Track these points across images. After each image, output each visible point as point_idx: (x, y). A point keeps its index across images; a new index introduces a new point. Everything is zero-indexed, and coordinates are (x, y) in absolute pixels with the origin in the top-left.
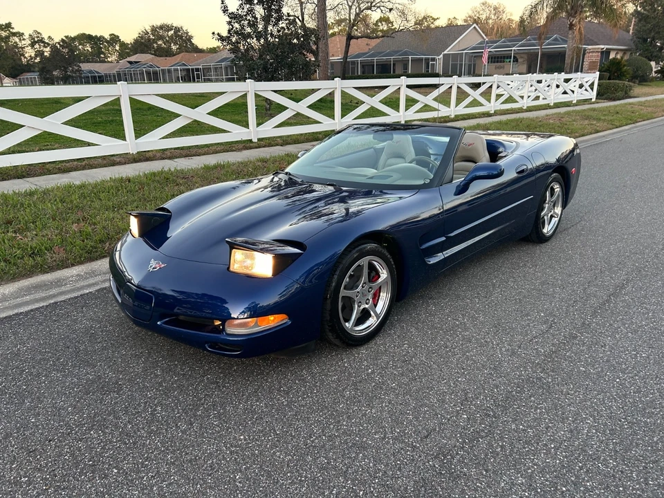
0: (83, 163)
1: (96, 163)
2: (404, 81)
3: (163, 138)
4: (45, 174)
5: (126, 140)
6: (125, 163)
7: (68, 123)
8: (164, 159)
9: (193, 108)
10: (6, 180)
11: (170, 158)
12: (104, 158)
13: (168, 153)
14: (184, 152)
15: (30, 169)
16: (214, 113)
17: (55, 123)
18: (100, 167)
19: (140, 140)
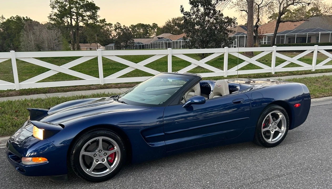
0: (75, 88)
1: (81, 88)
2: (275, 48)
3: (118, 77)
4: (56, 92)
5: (99, 78)
6: (96, 89)
7: (72, 69)
8: (116, 88)
9: (136, 63)
10: (38, 94)
11: (119, 88)
12: (86, 86)
13: (119, 85)
14: (127, 85)
15: (50, 89)
16: (147, 66)
17: (65, 69)
18: (83, 90)
19: (106, 78)
